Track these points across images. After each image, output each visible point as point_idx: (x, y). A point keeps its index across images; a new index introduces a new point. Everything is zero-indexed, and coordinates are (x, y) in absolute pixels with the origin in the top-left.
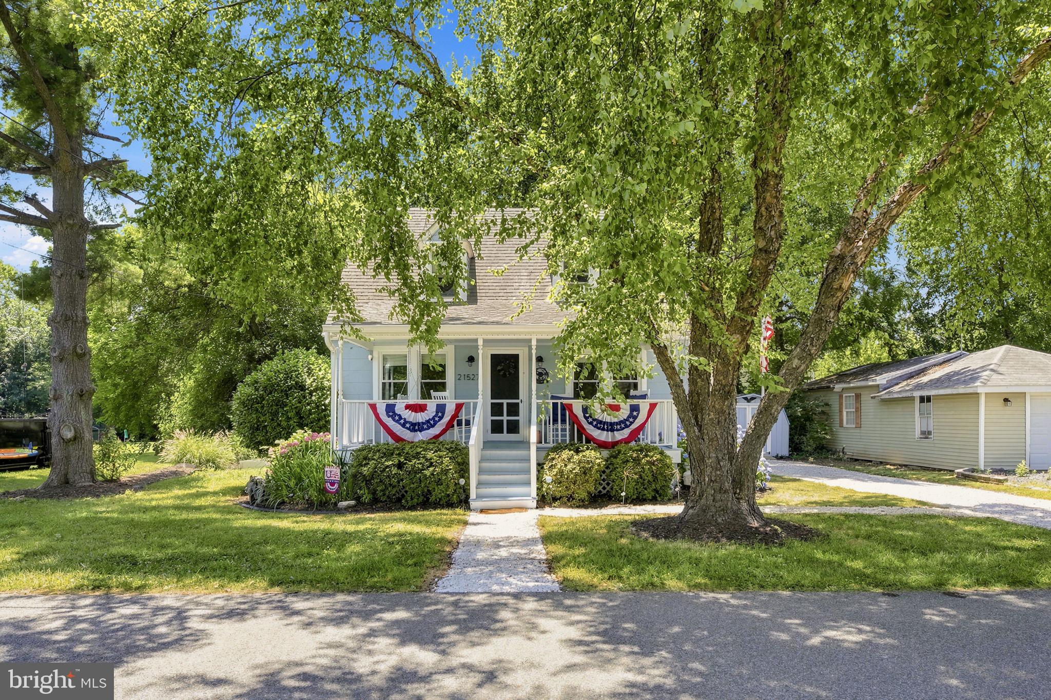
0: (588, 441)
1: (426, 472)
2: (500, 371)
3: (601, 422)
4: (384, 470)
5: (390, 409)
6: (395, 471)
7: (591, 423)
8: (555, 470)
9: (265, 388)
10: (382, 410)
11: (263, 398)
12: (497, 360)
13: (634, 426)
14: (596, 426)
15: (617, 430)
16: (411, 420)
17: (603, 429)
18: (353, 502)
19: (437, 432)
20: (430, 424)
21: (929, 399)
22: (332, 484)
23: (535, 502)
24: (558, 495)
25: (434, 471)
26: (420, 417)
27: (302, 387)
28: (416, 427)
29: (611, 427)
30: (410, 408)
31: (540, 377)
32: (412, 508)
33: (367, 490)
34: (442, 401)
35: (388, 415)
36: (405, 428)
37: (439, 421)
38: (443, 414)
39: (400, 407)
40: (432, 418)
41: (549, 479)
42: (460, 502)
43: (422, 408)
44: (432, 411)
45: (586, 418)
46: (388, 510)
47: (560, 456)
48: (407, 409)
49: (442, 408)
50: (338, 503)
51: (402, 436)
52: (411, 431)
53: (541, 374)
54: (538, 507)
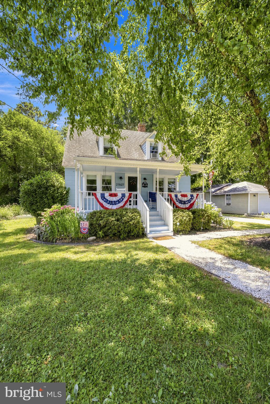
1: (130, 222)
2: (131, 182)
3: (180, 200)
4: (112, 222)
5: (103, 196)
6: (116, 223)
7: (177, 201)
8: (178, 220)
10: (99, 196)
11: (35, 190)
12: (130, 178)
13: (192, 202)
14: (179, 202)
15: (187, 204)
16: (110, 200)
17: (182, 204)
18: (94, 237)
19: (122, 205)
20: (119, 201)
21: (230, 195)
22: (84, 229)
23: (173, 233)
24: (180, 230)
25: (134, 222)
26: (114, 199)
27: (54, 186)
28: (111, 203)
29: (184, 203)
30: (111, 195)
31: (145, 185)
32: (124, 239)
33: (102, 231)
34: (123, 192)
35: (101, 198)
36: (107, 203)
37: (123, 200)
38: (124, 197)
39: (107, 194)
40: (120, 199)
41: (178, 224)
42: (143, 235)
43: (115, 195)
44: (120, 196)
45: (176, 199)
46: (113, 241)
47: (178, 214)
48: (109, 196)
49: (123, 195)
50: (88, 238)
51: (107, 207)
52: (110, 204)
53: (145, 184)
54: (174, 235)
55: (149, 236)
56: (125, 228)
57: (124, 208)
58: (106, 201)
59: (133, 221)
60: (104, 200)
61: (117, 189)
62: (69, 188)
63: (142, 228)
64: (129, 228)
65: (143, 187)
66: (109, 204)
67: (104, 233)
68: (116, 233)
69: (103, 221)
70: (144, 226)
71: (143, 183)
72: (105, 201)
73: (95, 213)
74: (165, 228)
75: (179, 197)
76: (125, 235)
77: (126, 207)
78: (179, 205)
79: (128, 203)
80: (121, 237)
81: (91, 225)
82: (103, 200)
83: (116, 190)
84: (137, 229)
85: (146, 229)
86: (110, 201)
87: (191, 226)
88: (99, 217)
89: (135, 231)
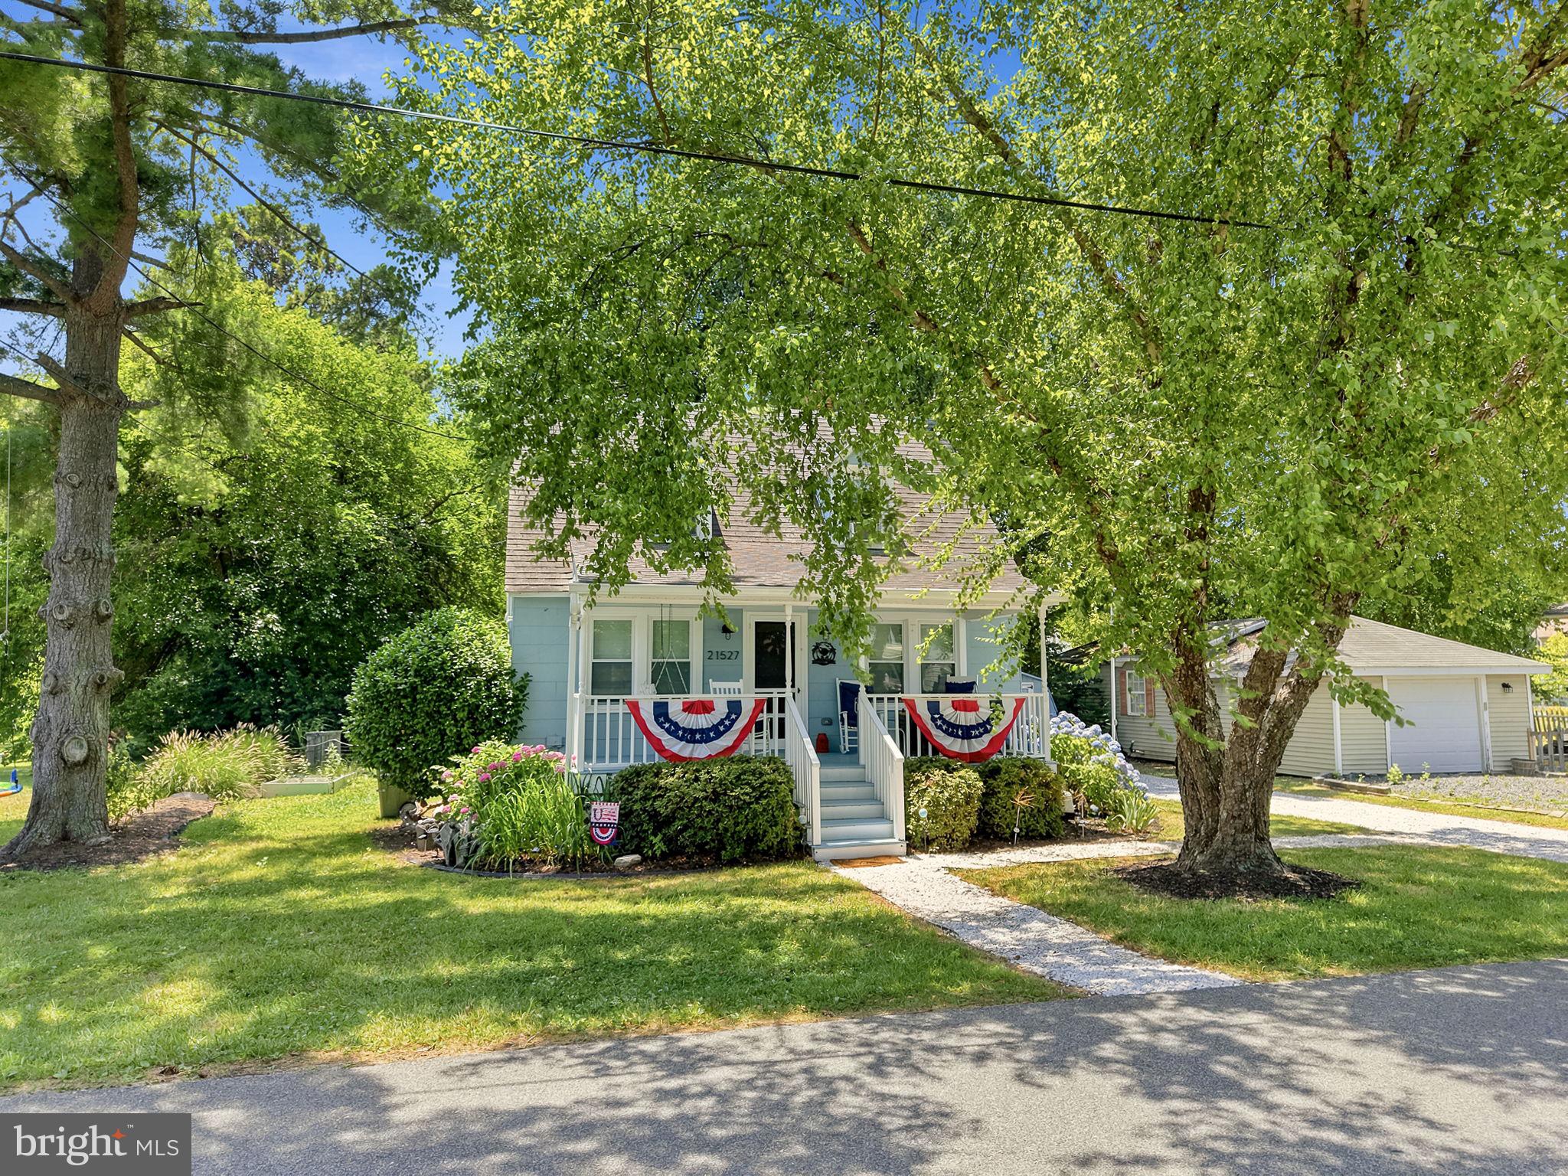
0: (936, 751)
1: (754, 806)
2: (768, 646)
3: (950, 724)
5: (661, 710)
6: (708, 806)
7: (940, 728)
8: (927, 799)
9: (417, 674)
10: (647, 713)
12: (763, 629)
13: (996, 730)
14: (946, 732)
15: (976, 737)
16: (686, 725)
17: (957, 736)
18: (636, 857)
19: (730, 744)
20: (717, 731)
22: (604, 829)
23: (905, 845)
24: (932, 834)
25: (768, 804)
26: (703, 721)
28: (691, 736)
29: (967, 733)
30: (690, 708)
31: (823, 656)
32: (733, 863)
33: (660, 836)
34: (734, 697)
35: (656, 719)
36: (677, 737)
37: (731, 725)
38: (738, 715)
39: (675, 706)
40: (722, 722)
41: (923, 812)
42: (799, 851)
43: (706, 707)
44: (721, 710)
45: (934, 720)
46: (698, 868)
47: (928, 778)
48: (684, 710)
49: (735, 707)
50: (614, 859)
51: (675, 750)
52: (688, 742)
53: (824, 652)
54: (908, 854)
55: (819, 854)
56: (737, 824)
57: (736, 754)
58: (674, 730)
59: (764, 802)
60: (667, 725)
61: (713, 684)
62: (527, 675)
63: (796, 828)
64: (750, 826)
65: (814, 662)
66: (681, 739)
67: (668, 840)
68: (707, 843)
69: (665, 800)
70: (803, 819)
71: (817, 647)
72: (668, 731)
73: (638, 773)
74: (880, 827)
75: (947, 711)
76: (738, 850)
77: (744, 747)
78: (947, 742)
79: (753, 735)
80: (725, 855)
81: (625, 815)
82: (661, 725)
83: (706, 689)
84: (778, 829)
85: (809, 831)
86: (685, 730)
87: (973, 820)
88: (653, 789)
89: (770, 836)
